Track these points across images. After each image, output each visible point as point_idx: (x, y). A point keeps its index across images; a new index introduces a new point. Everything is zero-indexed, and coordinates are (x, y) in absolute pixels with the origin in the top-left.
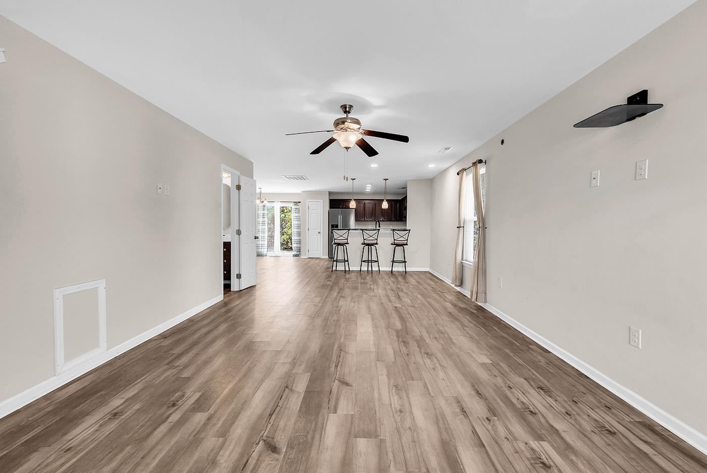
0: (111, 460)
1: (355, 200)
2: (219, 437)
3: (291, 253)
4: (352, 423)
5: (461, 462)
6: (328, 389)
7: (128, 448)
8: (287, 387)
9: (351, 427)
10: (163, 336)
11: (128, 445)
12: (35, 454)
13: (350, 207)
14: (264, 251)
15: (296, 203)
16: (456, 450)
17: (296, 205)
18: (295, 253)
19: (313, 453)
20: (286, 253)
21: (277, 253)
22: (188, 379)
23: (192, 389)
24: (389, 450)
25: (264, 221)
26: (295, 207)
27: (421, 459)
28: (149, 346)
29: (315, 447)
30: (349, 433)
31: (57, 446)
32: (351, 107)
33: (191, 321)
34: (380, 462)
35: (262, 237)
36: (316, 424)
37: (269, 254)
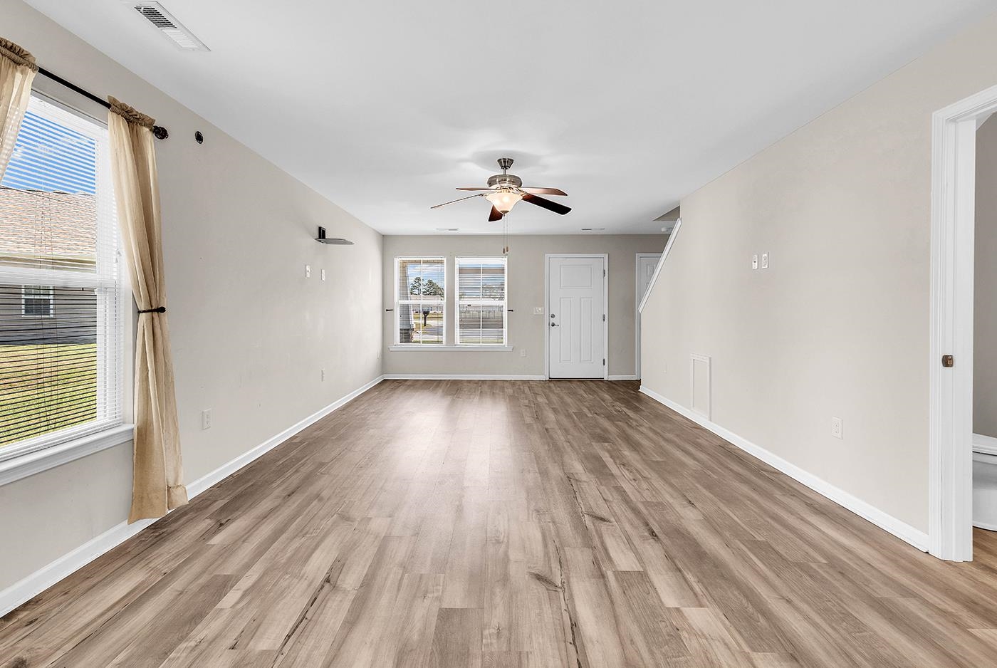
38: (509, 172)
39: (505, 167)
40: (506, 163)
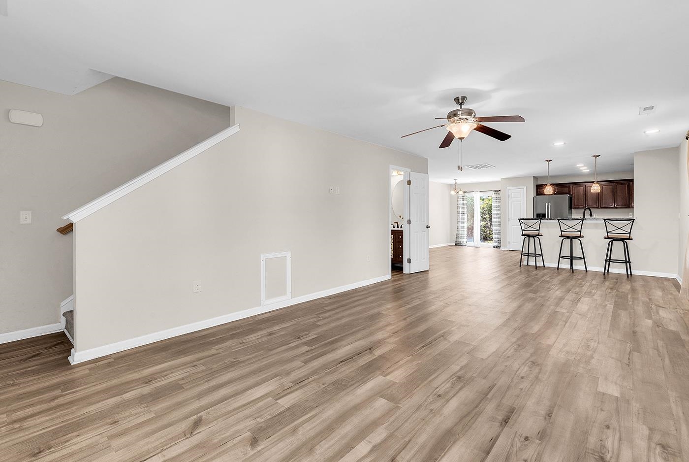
0: (252, 354)
1: (551, 185)
2: (303, 363)
3: (491, 244)
4: (388, 388)
5: (447, 451)
6: (397, 360)
7: (263, 351)
8: (370, 349)
9: (385, 389)
10: (330, 297)
11: (263, 350)
12: (231, 340)
13: (545, 193)
14: (464, 240)
15: (497, 192)
16: (454, 442)
17: (496, 193)
18: (496, 244)
19: (342, 393)
20: (486, 244)
21: (476, 243)
22: (319, 326)
23: (314, 333)
24: (396, 415)
25: (464, 212)
26: (496, 196)
27: (414, 433)
28: (318, 302)
29: (348, 390)
30: (380, 392)
31: (239, 340)
32: (464, 98)
33: (355, 291)
34: (379, 418)
35: (461, 227)
36: (364, 378)
37: (469, 244)
38: (464, 107)
39: (461, 104)
40: (460, 101)
